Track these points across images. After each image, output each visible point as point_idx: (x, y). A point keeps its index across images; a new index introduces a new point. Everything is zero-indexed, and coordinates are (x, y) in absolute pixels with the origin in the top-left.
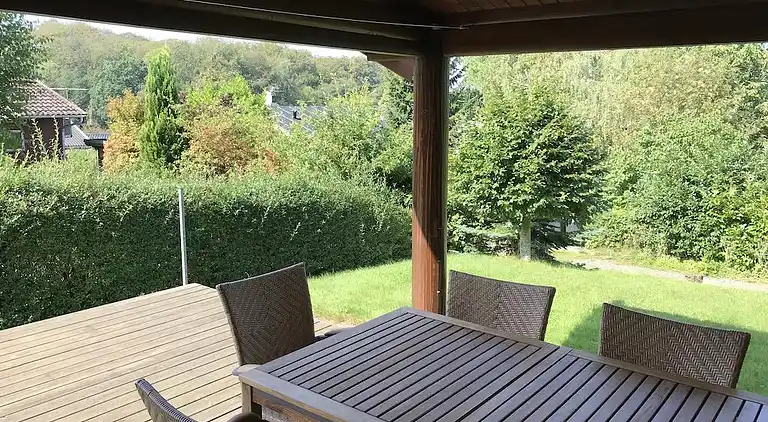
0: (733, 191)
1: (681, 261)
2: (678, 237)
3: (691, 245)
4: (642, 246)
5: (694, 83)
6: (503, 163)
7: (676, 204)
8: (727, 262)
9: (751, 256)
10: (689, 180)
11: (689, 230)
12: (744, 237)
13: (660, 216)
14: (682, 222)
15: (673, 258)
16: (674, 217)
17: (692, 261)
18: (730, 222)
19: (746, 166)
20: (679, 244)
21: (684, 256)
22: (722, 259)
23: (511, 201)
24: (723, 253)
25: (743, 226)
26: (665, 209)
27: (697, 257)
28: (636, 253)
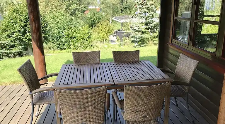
0: (70, 31)
1: (61, 50)
2: (59, 44)
3: (63, 46)
4: (50, 48)
5: (54, 2)
6: (22, 27)
7: (58, 36)
8: (72, 49)
9: (77, 46)
10: (59, 29)
11: (62, 42)
12: (75, 42)
13: (53, 39)
14: (59, 40)
15: (59, 50)
16: (57, 39)
17: (64, 50)
18: (71, 38)
19: (71, 24)
20: (60, 46)
21: (62, 49)
22: (71, 48)
23: (28, 39)
24: (71, 47)
25: (74, 39)
26: (55, 37)
27: (65, 49)
28: (48, 51)
